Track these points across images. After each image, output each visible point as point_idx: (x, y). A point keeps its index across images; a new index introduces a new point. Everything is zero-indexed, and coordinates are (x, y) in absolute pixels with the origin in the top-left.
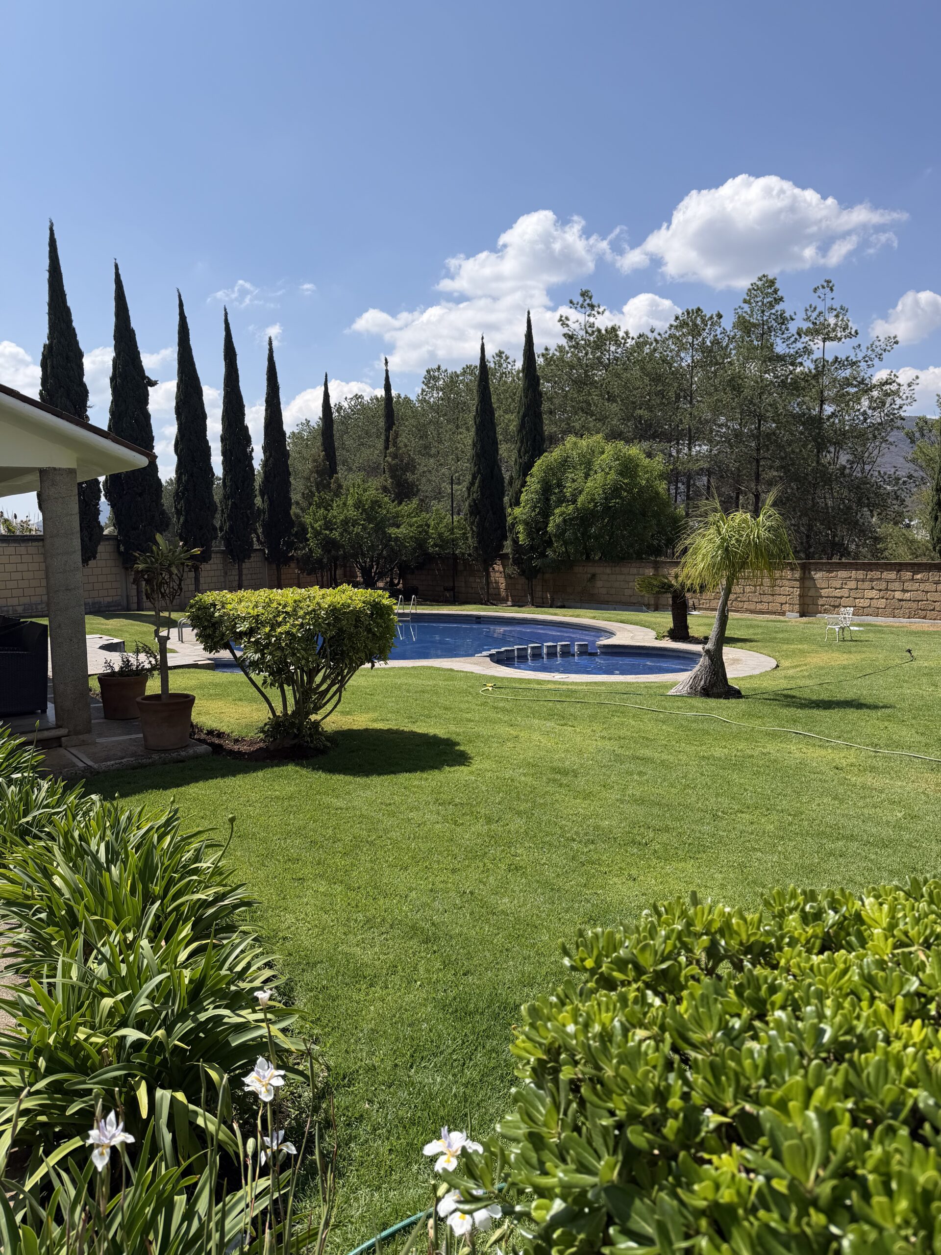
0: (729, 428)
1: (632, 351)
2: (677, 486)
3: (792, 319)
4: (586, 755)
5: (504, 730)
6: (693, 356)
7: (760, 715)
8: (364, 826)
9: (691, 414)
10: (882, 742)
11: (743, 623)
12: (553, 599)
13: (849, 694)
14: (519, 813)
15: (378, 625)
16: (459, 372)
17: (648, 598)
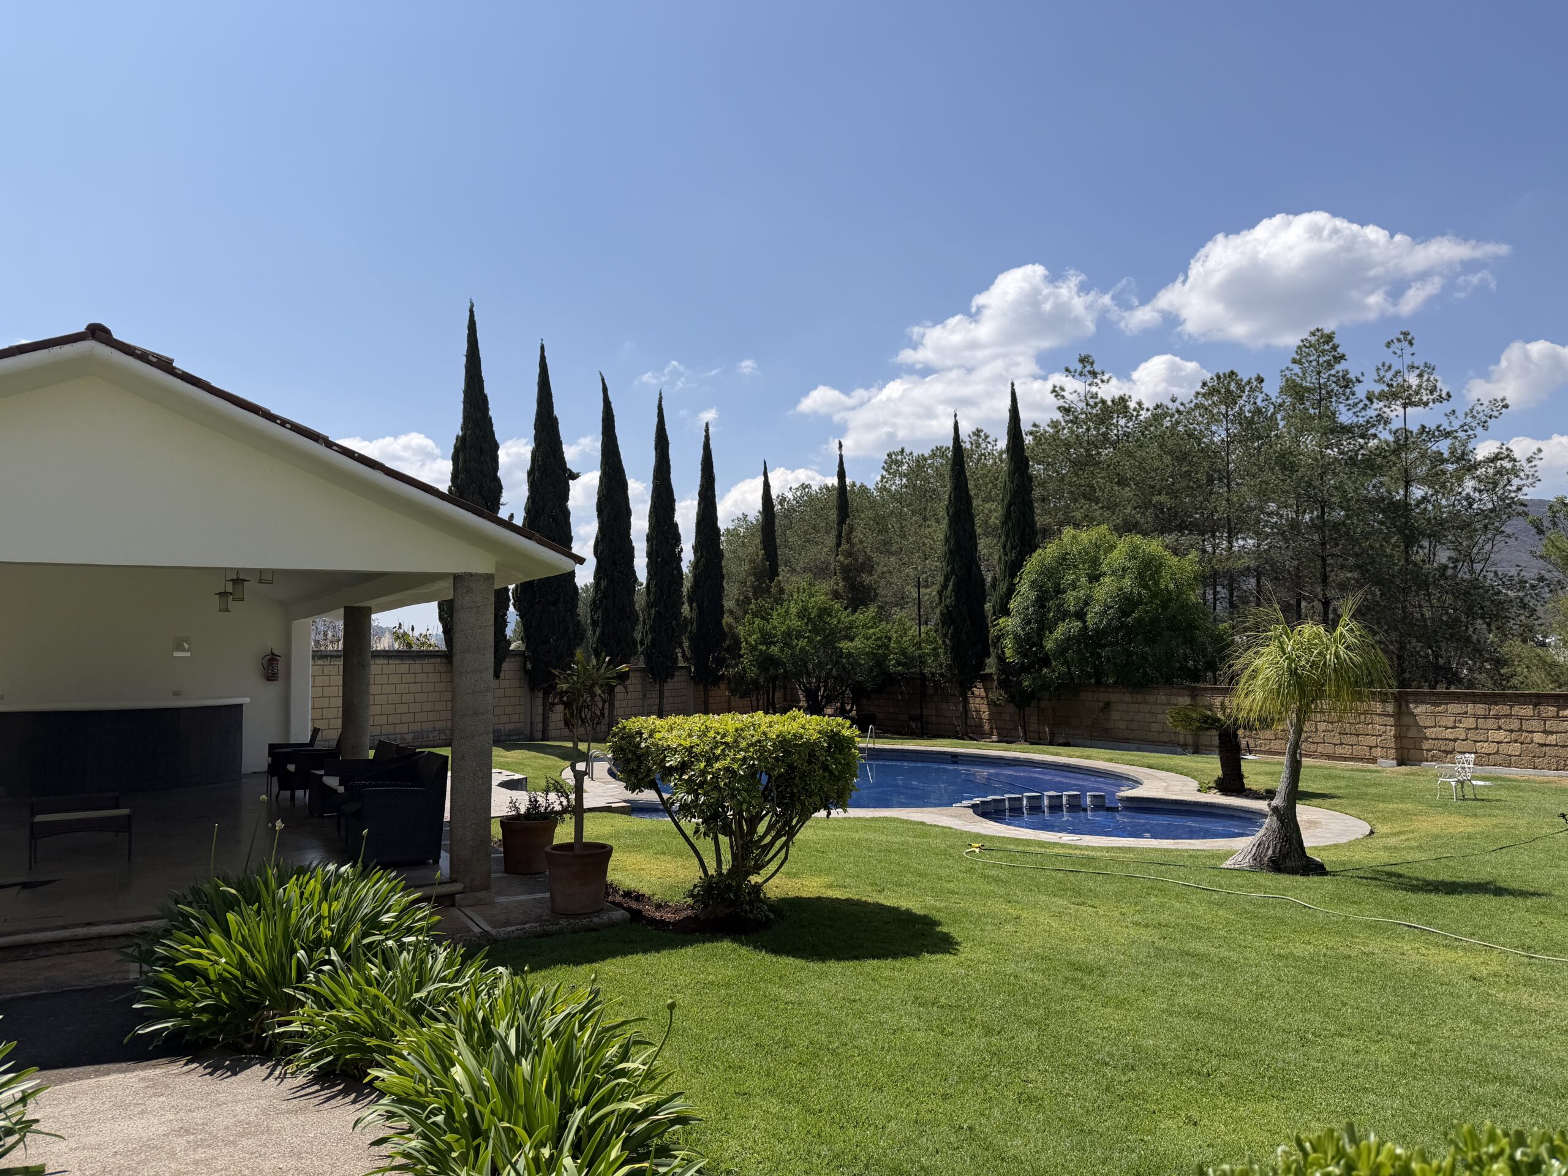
0: (1282, 516)
1: (1148, 424)
2: (1215, 589)
3: (1359, 381)
4: (1114, 948)
5: (1000, 908)
6: (1227, 430)
7: (1355, 899)
8: (822, 1029)
9: (1228, 500)
10: (1538, 943)
11: (1319, 772)
12: (1052, 734)
13: (1482, 874)
14: (1029, 1023)
15: (839, 763)
16: (926, 455)
17: (1184, 734)
